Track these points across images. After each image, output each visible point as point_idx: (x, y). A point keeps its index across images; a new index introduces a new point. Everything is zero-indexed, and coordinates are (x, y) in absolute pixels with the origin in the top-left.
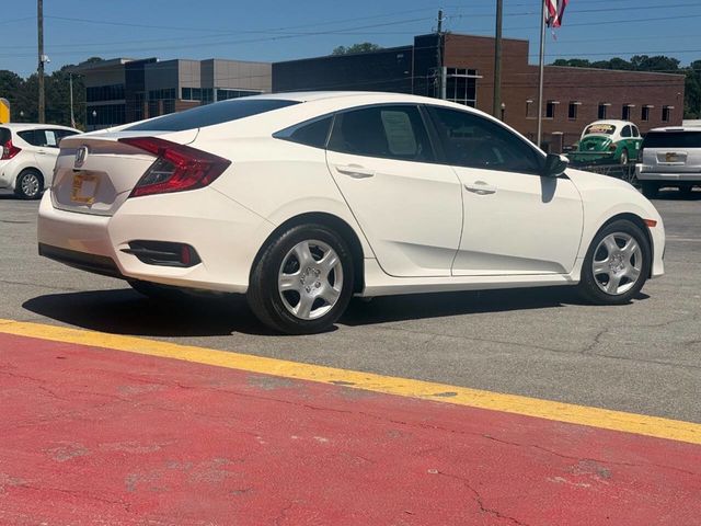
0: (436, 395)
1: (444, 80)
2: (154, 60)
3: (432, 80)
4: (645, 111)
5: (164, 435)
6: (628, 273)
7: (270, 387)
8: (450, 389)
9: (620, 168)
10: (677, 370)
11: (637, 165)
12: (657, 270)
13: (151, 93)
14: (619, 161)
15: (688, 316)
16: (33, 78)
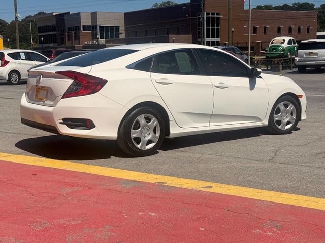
0: (203, 188)
1: (205, 19)
2: (69, 13)
3: (199, 18)
4: (299, 30)
5: (82, 214)
6: (290, 119)
7: (128, 186)
8: (209, 184)
9: (287, 60)
10: (312, 169)
11: (295, 58)
12: (303, 117)
13: (68, 28)
14: (287, 56)
15: (317, 139)
16: (13, 22)
